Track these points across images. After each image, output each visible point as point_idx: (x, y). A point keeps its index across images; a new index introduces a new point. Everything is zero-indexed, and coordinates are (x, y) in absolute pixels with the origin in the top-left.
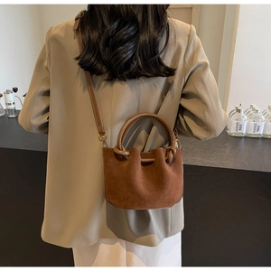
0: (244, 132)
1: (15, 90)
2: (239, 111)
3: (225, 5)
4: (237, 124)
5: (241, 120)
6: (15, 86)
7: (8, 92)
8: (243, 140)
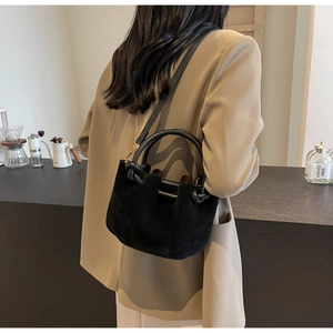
0: (328, 178)
1: (41, 134)
2: (320, 151)
3: (296, 7)
4: (318, 168)
5: (322, 162)
6: (41, 130)
7: (32, 136)
8: (327, 188)
